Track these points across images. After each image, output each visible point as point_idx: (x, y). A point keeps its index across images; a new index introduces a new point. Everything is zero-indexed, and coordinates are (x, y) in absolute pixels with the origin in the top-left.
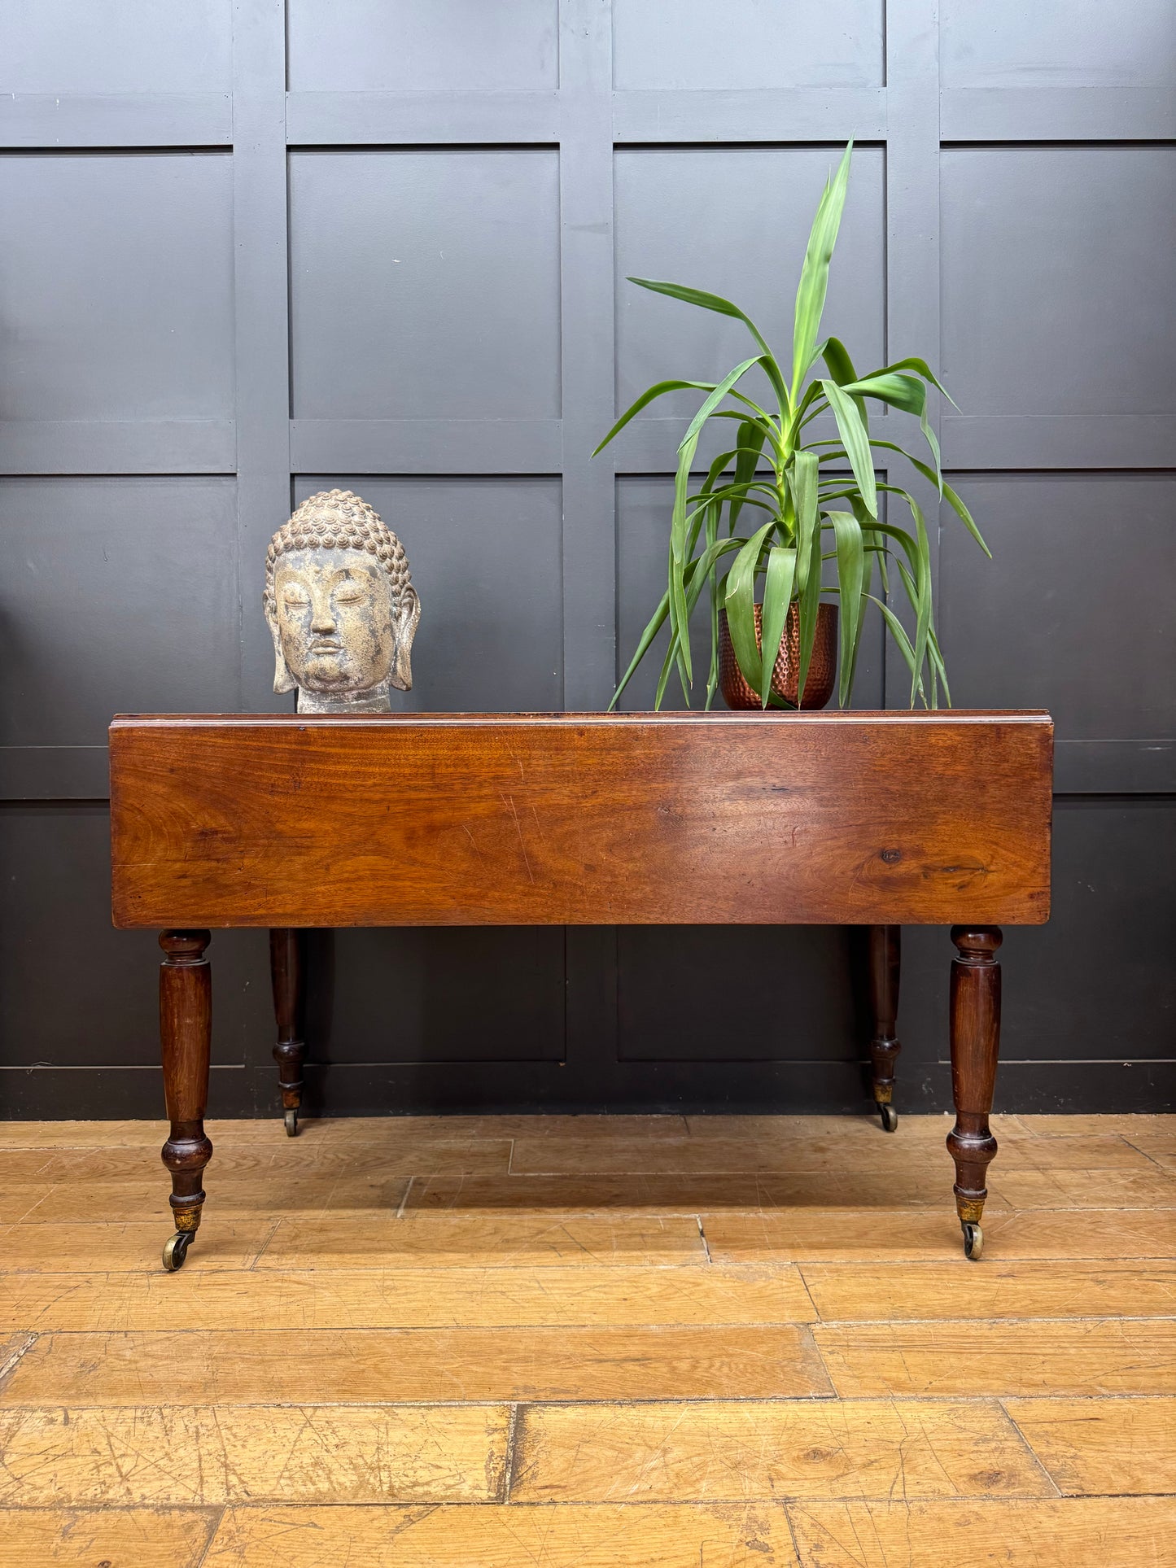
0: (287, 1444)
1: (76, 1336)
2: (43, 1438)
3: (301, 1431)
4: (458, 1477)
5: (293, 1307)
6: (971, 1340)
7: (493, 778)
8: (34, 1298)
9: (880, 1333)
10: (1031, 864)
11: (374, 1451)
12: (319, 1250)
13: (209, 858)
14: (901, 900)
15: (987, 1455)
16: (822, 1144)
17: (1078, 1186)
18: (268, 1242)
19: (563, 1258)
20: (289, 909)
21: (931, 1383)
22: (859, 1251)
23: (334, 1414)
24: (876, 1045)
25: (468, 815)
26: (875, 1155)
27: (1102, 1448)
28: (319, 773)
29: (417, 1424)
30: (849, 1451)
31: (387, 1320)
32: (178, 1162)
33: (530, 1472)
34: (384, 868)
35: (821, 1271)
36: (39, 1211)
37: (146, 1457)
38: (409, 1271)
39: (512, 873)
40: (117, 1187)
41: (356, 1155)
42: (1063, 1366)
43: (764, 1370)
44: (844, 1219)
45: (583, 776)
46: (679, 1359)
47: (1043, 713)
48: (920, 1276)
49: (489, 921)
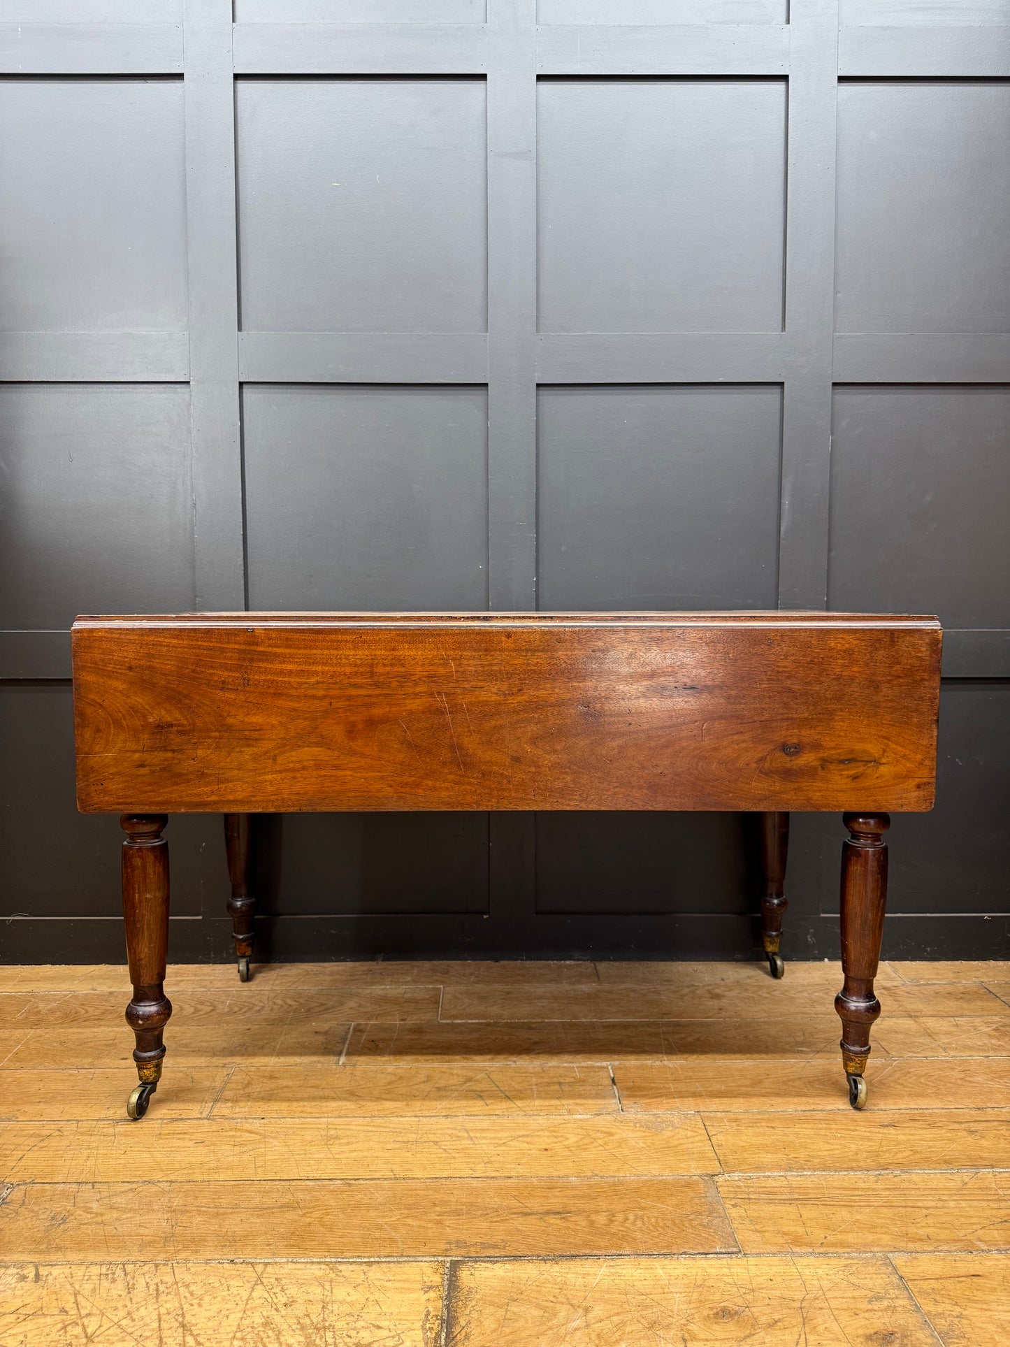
0: (240, 1303)
1: (47, 1187)
2: (15, 1296)
3: (253, 1288)
4: (397, 1338)
5: (246, 1157)
6: (860, 1193)
7: (427, 676)
8: (10, 1147)
9: (777, 1185)
10: (919, 757)
11: (320, 1309)
12: (268, 1098)
13: (164, 749)
14: (800, 789)
15: (880, 1314)
16: (718, 991)
17: (947, 1033)
18: (223, 1089)
19: (490, 1107)
20: (240, 796)
21: (826, 1237)
22: (755, 1100)
23: (283, 1271)
24: (766, 901)
25: (404, 711)
26: (765, 1002)
27: (984, 1306)
28: (266, 671)
29: (359, 1281)
30: (754, 1310)
31: (329, 1171)
32: (140, 1022)
33: (463, 1333)
34: (327, 759)
35: (721, 1120)
36: (17, 1058)
37: (110, 1316)
38: (350, 1119)
39: (444, 764)
40: (88, 1032)
41: (302, 1001)
42: (943, 1219)
43: (674, 1224)
44: (740, 1067)
45: (510, 675)
46: (596, 1212)
47: (933, 619)
48: (809, 1126)
49: (423, 808)
